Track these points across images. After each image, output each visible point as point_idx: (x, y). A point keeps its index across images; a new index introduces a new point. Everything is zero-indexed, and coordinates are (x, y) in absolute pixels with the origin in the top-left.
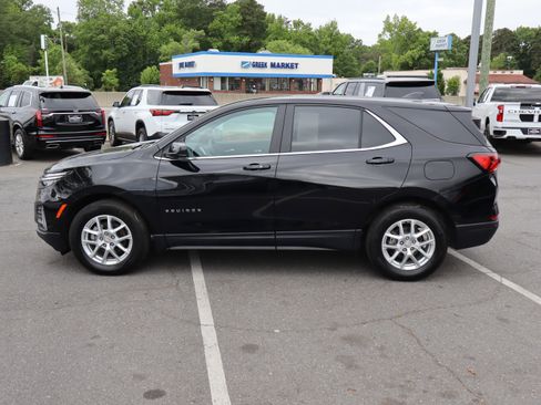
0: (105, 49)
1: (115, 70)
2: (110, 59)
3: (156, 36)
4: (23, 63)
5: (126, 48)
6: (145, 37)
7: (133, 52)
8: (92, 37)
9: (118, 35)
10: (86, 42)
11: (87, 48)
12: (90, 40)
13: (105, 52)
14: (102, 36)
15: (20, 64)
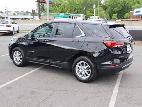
0: (115, 8)
1: (116, 14)
2: (116, 11)
3: (132, 3)
4: (91, 13)
5: (121, 7)
6: (128, 3)
7: (123, 8)
8: (111, 4)
9: (119, 3)
10: (110, 6)
11: (110, 8)
12: (111, 5)
13: (115, 9)
14: (115, 4)
15: (90, 13)
